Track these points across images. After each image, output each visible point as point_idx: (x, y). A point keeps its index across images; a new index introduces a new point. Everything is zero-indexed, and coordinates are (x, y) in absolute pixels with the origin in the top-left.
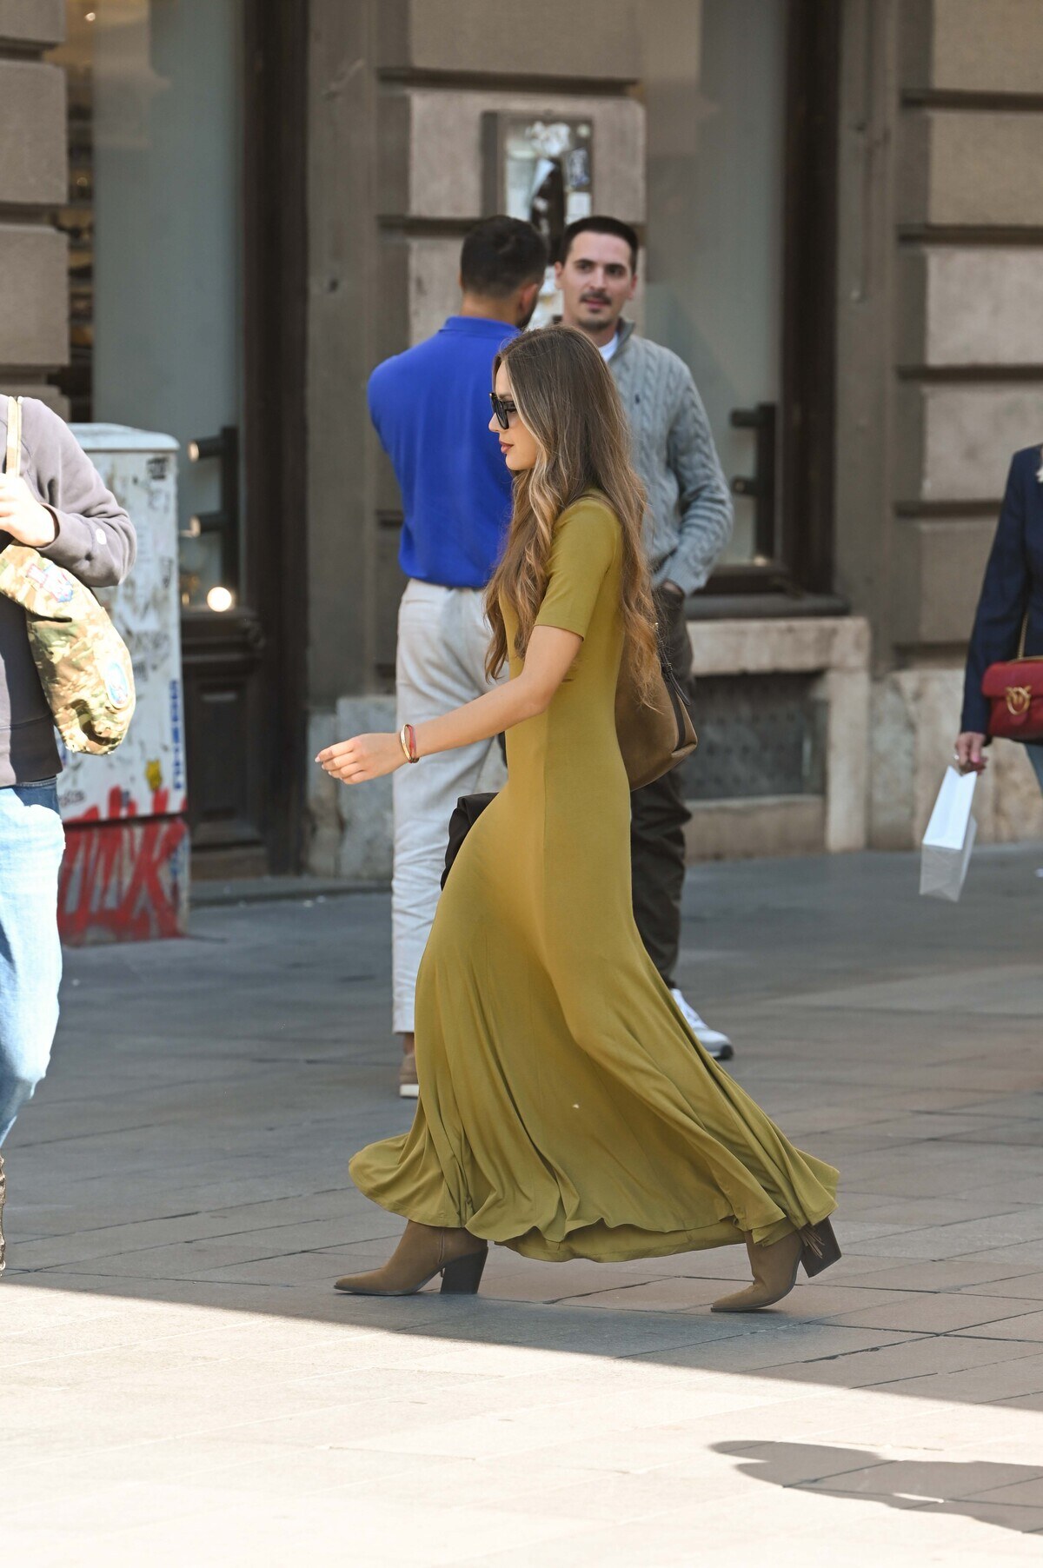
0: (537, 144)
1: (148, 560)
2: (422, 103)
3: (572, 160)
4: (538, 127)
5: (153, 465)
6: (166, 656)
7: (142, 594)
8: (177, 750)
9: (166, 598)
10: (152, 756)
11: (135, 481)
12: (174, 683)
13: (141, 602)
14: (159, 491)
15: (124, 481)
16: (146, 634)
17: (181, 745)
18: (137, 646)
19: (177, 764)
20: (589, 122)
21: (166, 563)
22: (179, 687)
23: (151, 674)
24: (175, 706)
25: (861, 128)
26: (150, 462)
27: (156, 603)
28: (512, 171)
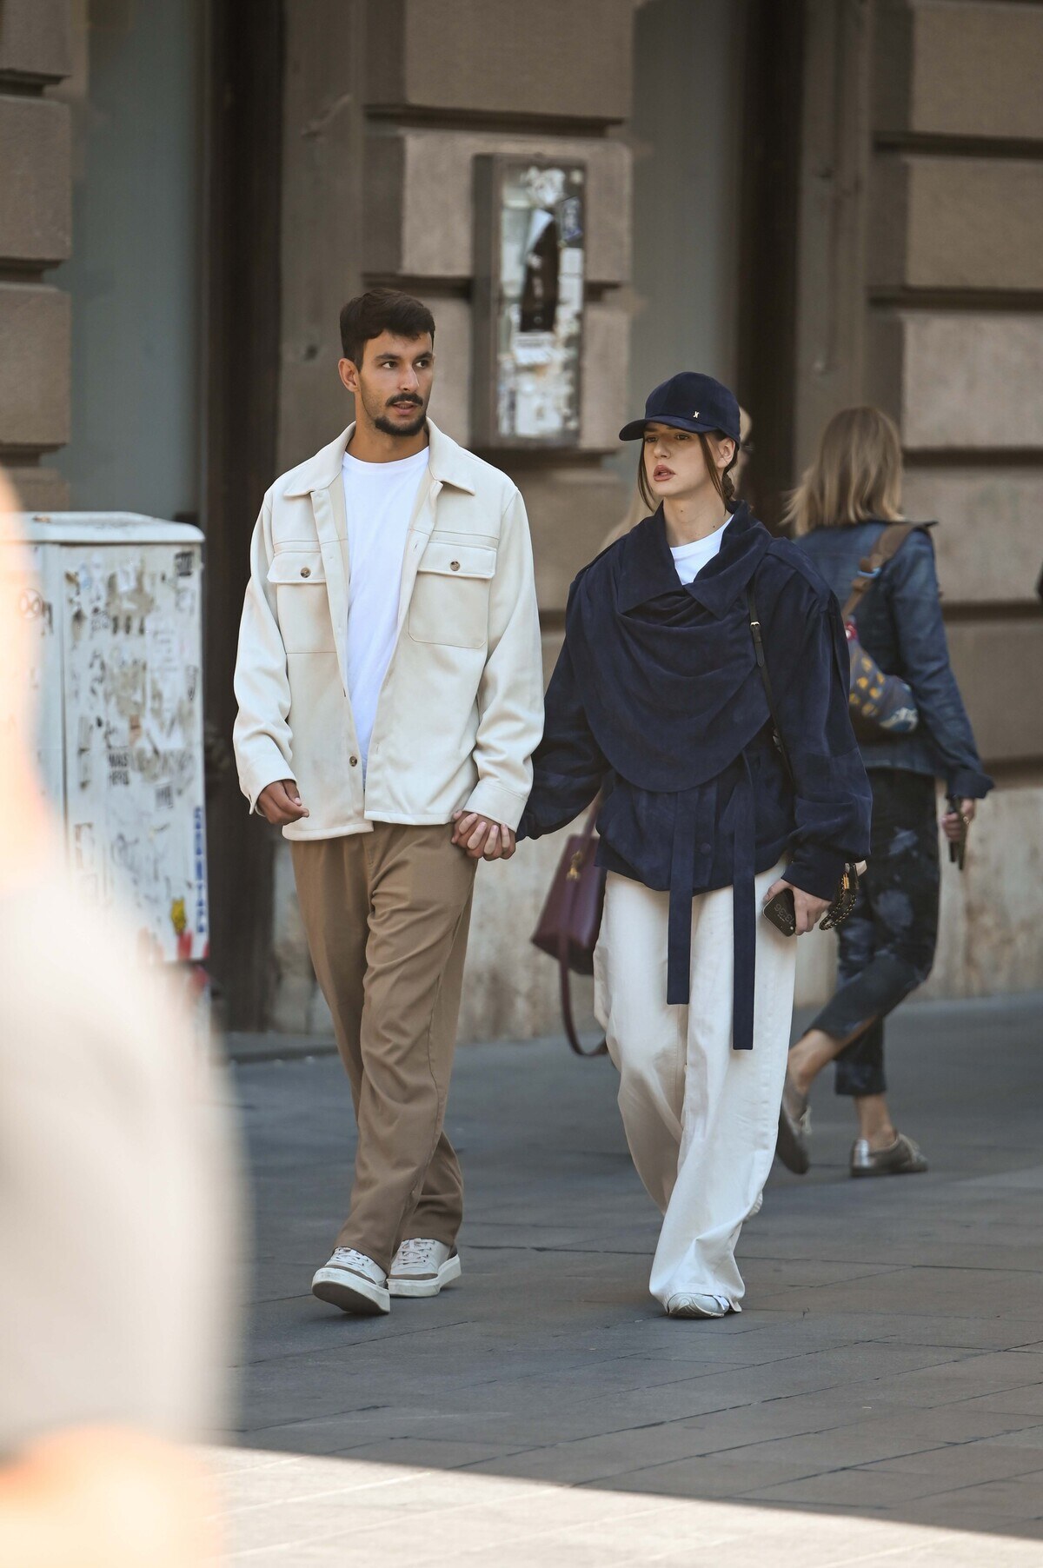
0: (531, 191)
1: (175, 669)
2: (417, 145)
3: (565, 210)
4: (533, 173)
5: (180, 560)
6: (190, 780)
7: (169, 707)
8: (200, 887)
9: (191, 713)
10: (177, 895)
11: (163, 578)
12: (198, 810)
13: (167, 716)
14: (185, 590)
15: (153, 577)
16: (172, 754)
17: (204, 882)
18: (163, 768)
19: (200, 904)
20: (582, 167)
21: (191, 672)
22: (202, 814)
23: (177, 800)
24: (198, 836)
25: (827, 175)
26: (178, 556)
27: (181, 719)
28: (507, 224)
